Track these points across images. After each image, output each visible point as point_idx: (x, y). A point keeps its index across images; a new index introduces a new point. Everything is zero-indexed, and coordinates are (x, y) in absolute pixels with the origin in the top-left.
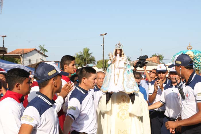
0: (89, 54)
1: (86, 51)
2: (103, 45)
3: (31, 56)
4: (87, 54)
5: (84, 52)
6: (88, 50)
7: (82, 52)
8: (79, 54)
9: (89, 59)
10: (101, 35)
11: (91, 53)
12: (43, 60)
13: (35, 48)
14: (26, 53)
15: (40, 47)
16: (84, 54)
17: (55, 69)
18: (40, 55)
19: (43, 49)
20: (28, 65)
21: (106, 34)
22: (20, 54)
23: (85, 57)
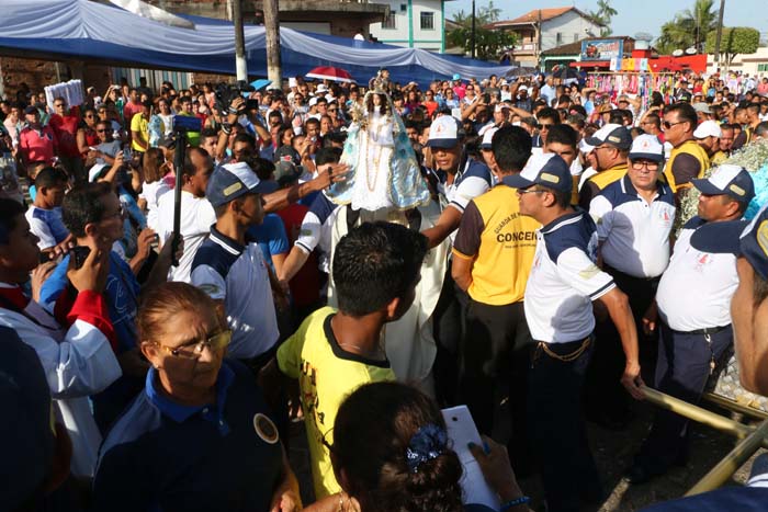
0: (712, 15)
1: (705, 8)
3: (563, 24)
4: (704, 16)
5: (696, 10)
6: (710, 4)
7: (692, 13)
8: (686, 16)
12: (592, 35)
13: (571, 6)
14: (549, 20)
15: (601, 4)
16: (697, 16)
17: (240, 181)
18: (584, 21)
19: (608, 8)
20: (554, 47)
22: (532, 23)
23: (698, 22)
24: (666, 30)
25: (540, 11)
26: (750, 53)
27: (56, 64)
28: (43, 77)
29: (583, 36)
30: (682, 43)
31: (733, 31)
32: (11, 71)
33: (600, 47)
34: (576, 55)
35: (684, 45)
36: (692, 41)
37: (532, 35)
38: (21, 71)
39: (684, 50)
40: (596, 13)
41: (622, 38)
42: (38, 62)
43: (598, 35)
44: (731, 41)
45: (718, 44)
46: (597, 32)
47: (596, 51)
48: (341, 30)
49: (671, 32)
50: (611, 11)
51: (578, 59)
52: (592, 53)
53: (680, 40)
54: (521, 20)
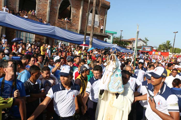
0: (170, 44)
1: (168, 42)
2: (175, 39)
4: (168, 44)
5: (167, 43)
6: (170, 42)
7: (166, 43)
8: (164, 44)
9: (169, 47)
10: (174, 33)
11: (171, 44)
12: (144, 45)
14: (135, 41)
15: (146, 38)
18: (142, 42)
21: (177, 32)
22: (132, 41)
23: (167, 45)
24: (160, 46)
25: (133, 39)
26: (179, 53)
27: (45, 37)
28: (42, 39)
29: (142, 45)
30: (163, 49)
31: (176, 49)
32: (37, 38)
33: (146, 48)
34: (140, 49)
35: (164, 50)
36: (165, 49)
37: (131, 43)
38: (38, 38)
39: (164, 51)
40: (144, 40)
41: (150, 47)
42: (42, 37)
43: (145, 45)
44: (175, 50)
45: (173, 51)
46: (145, 44)
47: (145, 49)
48: (99, 39)
49: (161, 47)
50: (148, 40)
51: (141, 50)
52: (144, 49)
53: (163, 48)
54: (129, 40)
